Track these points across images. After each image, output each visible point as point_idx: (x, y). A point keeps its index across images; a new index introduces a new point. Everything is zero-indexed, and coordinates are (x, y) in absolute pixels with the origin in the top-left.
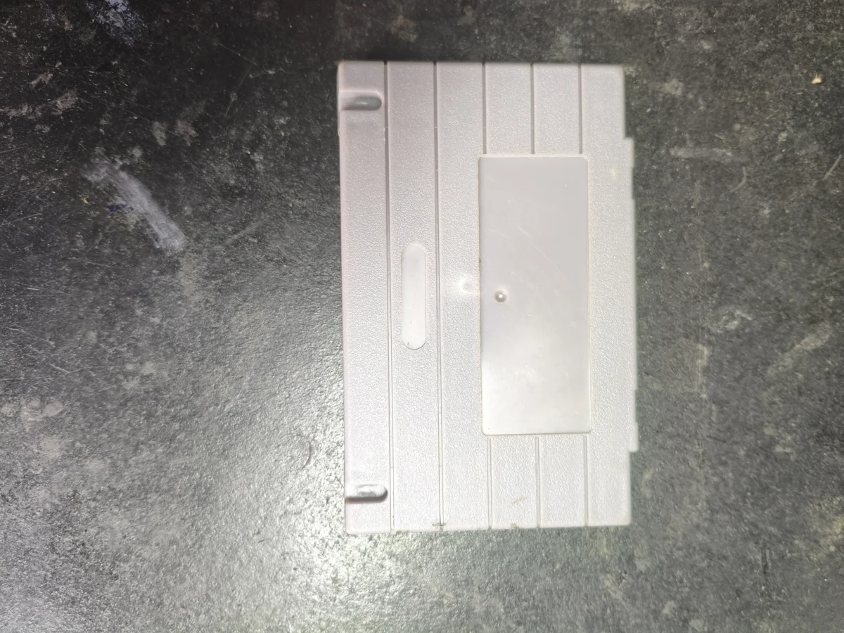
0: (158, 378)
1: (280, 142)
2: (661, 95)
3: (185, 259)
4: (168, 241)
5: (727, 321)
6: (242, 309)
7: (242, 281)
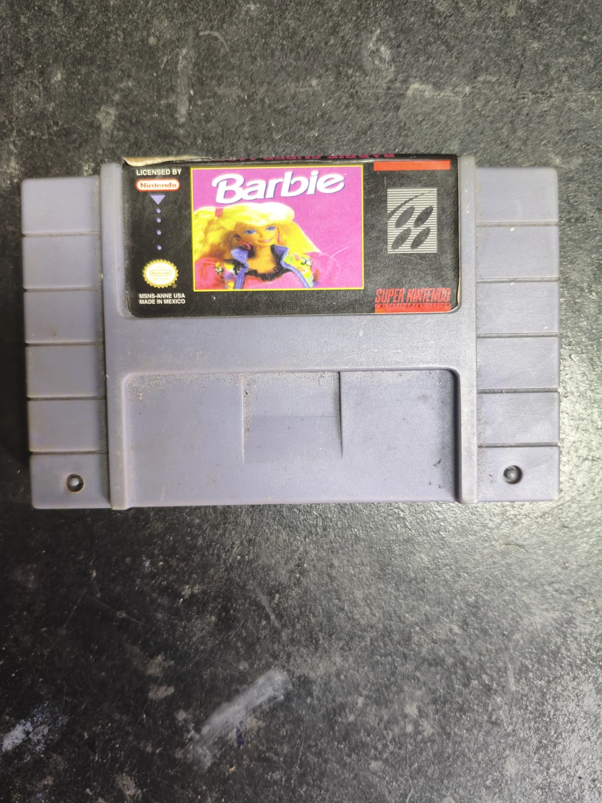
0: (422, 701)
1: (170, 567)
2: (115, 133)
3: (296, 670)
4: (276, 687)
5: (381, 58)
6: (351, 613)
7: (321, 611)
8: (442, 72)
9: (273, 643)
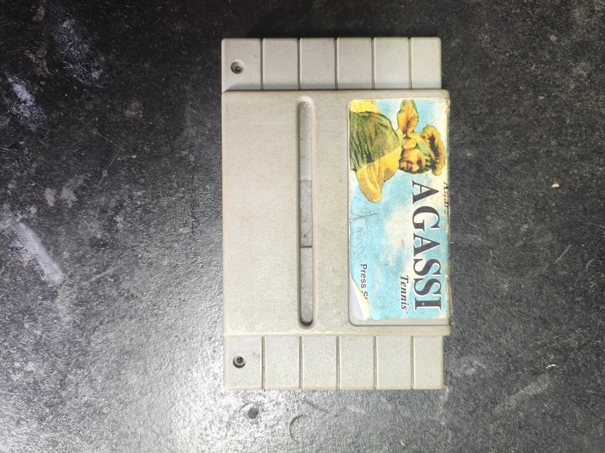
0: (36, 374)
1: (136, 209)
3: (61, 290)
4: (51, 276)
5: (467, 368)
6: (99, 330)
7: (100, 309)
8: (455, 407)
9: (81, 276)
